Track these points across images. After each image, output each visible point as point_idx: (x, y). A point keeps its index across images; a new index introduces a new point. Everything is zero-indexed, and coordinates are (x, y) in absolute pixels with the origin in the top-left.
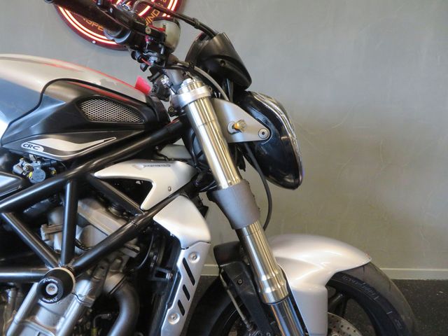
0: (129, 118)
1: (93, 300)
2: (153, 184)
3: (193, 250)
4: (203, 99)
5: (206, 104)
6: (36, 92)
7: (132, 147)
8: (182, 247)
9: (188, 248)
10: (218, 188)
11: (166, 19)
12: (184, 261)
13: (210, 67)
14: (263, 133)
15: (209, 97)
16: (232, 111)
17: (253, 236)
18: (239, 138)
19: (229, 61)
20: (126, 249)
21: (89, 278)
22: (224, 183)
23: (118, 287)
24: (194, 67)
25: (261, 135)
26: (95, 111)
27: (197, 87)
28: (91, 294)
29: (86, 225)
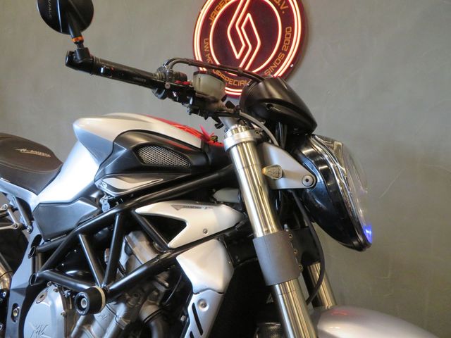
0: (178, 161)
1: (126, 324)
2: (187, 224)
3: (202, 297)
4: (245, 143)
5: (249, 149)
6: (108, 142)
7: (177, 188)
8: (194, 292)
9: (198, 293)
10: (254, 237)
11: (203, 73)
12: (193, 306)
13: (260, 112)
14: (307, 180)
15: (253, 142)
16: (277, 155)
17: (288, 297)
18: (283, 184)
19: (279, 104)
20: (157, 283)
21: (126, 302)
22: (259, 232)
24: (239, 113)
25: (304, 182)
26: (149, 156)
27: (242, 131)
28: (126, 317)
29: (130, 254)
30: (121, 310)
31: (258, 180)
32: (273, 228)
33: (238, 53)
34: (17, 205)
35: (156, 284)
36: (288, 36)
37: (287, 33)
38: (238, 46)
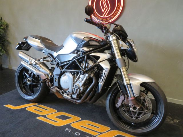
0: (97, 44)
2: (101, 57)
3: (106, 70)
4: (114, 39)
5: (115, 41)
8: (104, 69)
10: (116, 58)
12: (104, 72)
13: (117, 33)
15: (116, 39)
16: (121, 42)
18: (122, 48)
19: (122, 31)
21: (88, 73)
22: (117, 58)
23: (93, 77)
24: (114, 33)
25: (127, 48)
27: (114, 37)
28: (88, 76)
29: (88, 64)
30: (87, 75)
31: (117, 48)
32: (120, 57)
33: (103, 10)
34: (49, 55)
35: (95, 70)
36: (119, 5)
37: (119, 4)
38: (103, 8)
